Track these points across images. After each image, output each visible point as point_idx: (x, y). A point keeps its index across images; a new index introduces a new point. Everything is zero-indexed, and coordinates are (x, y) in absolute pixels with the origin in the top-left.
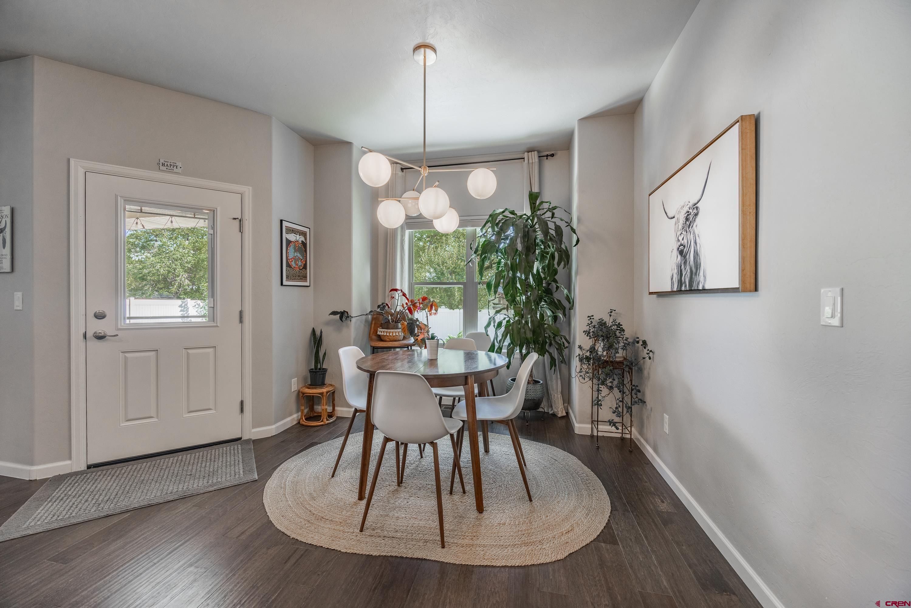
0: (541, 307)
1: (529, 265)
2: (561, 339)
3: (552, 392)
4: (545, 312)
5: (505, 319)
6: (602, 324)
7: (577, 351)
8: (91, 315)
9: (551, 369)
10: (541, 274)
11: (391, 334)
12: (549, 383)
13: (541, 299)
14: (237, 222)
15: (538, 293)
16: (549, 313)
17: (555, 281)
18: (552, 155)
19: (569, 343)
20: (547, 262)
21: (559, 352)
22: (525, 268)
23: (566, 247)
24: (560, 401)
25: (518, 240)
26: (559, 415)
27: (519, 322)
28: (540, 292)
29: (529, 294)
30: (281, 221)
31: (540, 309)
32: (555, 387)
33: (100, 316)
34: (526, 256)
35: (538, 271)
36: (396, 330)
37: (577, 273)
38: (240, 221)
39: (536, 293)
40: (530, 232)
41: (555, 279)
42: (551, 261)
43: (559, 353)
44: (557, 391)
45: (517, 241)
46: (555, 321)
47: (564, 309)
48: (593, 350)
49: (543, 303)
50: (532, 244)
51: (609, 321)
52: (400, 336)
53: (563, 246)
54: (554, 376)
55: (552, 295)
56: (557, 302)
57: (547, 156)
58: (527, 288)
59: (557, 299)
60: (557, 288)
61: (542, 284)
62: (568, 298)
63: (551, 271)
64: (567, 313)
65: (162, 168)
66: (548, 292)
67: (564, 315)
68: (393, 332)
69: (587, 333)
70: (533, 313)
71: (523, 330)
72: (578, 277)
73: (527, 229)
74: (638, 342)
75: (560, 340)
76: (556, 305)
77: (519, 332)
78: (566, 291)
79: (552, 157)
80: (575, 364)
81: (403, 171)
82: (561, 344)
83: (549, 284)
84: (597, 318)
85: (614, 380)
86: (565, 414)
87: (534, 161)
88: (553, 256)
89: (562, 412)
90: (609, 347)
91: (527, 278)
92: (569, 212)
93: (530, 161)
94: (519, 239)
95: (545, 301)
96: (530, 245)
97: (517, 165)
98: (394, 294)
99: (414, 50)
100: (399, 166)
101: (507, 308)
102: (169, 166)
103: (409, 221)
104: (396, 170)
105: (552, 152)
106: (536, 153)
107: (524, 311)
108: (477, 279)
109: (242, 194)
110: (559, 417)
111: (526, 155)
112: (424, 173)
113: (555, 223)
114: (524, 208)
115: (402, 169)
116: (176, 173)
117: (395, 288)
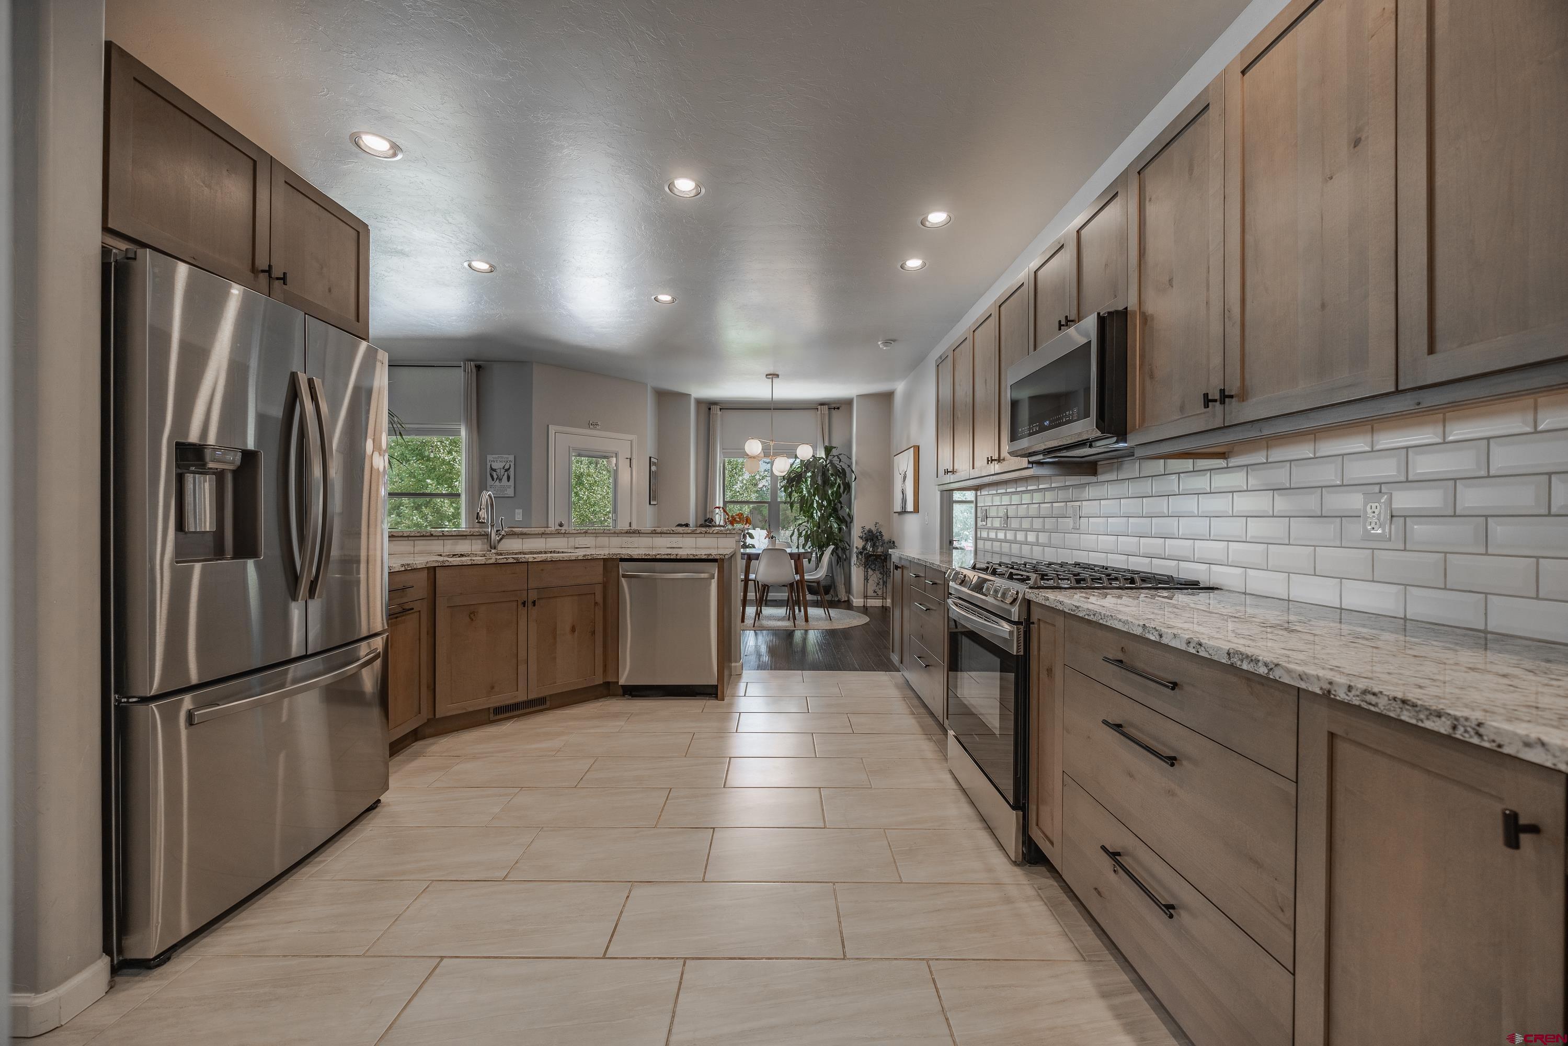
0: (830, 521)
1: (824, 493)
2: (845, 544)
3: (837, 584)
4: (833, 524)
5: (805, 530)
6: (870, 531)
7: (855, 550)
10: (831, 497)
12: (835, 577)
13: (830, 515)
14: (629, 459)
16: (835, 525)
17: (840, 503)
18: (838, 408)
19: (849, 546)
20: (835, 489)
21: (843, 551)
22: (822, 494)
23: (848, 481)
24: (843, 590)
27: (817, 531)
28: (830, 510)
29: (822, 512)
30: (650, 458)
32: (840, 580)
33: (561, 525)
34: (822, 487)
35: (829, 495)
37: (855, 498)
38: (631, 460)
39: (828, 511)
40: (825, 471)
41: (840, 501)
42: (838, 490)
43: (843, 553)
44: (841, 583)
45: (817, 478)
46: (840, 532)
47: (846, 522)
48: (864, 548)
49: (832, 518)
50: (826, 479)
51: (873, 529)
53: (846, 480)
54: (839, 570)
55: (837, 512)
56: (841, 517)
57: (834, 408)
58: (821, 508)
59: (841, 515)
60: (842, 507)
61: (832, 504)
62: (849, 515)
63: (838, 495)
64: (848, 525)
65: (591, 427)
66: (835, 510)
67: (847, 527)
69: (861, 538)
70: (826, 523)
71: (820, 537)
72: (856, 501)
73: (823, 470)
74: (890, 542)
76: (841, 520)
77: (817, 537)
78: (847, 510)
80: (854, 559)
81: (721, 411)
82: (844, 548)
83: (835, 504)
84: (867, 528)
85: (876, 565)
86: (846, 599)
87: (825, 413)
88: (839, 486)
89: (845, 598)
90: (874, 546)
91: (822, 502)
92: (850, 458)
93: (823, 412)
94: (819, 476)
95: (833, 517)
96: (826, 481)
97: (812, 412)
98: (717, 510)
99: (767, 375)
100: (719, 407)
101: (808, 521)
102: (593, 425)
103: (724, 451)
104: (716, 409)
105: (838, 405)
106: (827, 406)
107: (821, 524)
108: (779, 500)
109: (631, 441)
110: (843, 601)
111: (819, 407)
112: (772, 444)
113: (841, 466)
114: (821, 454)
115: (720, 409)
116: (598, 430)
117: (717, 506)
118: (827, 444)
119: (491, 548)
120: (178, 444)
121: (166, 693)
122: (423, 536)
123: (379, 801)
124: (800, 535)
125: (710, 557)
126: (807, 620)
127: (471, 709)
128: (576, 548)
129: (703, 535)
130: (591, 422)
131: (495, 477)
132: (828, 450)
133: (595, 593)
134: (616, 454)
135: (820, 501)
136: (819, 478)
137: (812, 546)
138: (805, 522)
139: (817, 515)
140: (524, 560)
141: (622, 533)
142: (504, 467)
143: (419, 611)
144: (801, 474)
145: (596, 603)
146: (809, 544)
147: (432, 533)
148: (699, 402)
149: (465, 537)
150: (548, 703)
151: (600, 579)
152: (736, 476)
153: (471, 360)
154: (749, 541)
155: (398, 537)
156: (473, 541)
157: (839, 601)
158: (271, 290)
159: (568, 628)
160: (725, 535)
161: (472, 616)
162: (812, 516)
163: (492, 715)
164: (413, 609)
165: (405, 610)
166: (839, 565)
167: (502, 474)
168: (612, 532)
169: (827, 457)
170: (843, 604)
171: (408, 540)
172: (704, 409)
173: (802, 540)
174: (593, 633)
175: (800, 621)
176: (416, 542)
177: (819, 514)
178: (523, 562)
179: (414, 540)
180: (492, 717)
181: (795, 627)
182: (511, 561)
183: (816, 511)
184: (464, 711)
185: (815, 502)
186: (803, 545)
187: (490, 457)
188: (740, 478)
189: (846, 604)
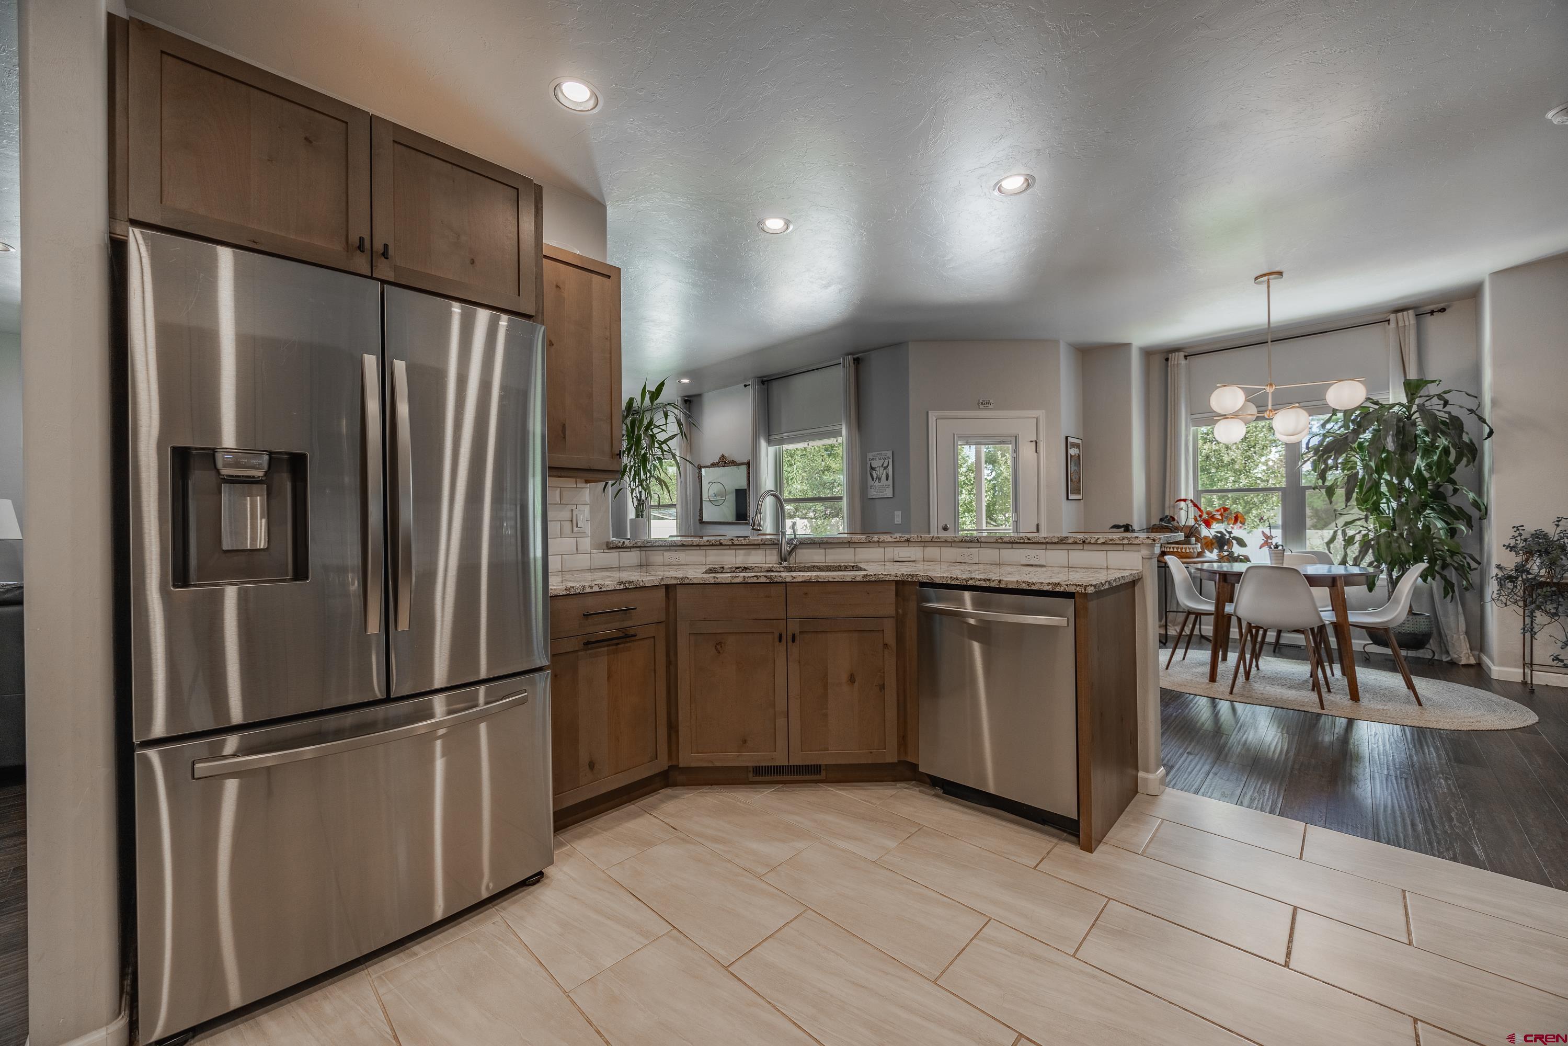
0: (1425, 517)
1: (1405, 465)
2: (1465, 558)
3: (1447, 632)
4: (1431, 522)
5: (1360, 532)
7: (1495, 571)
8: (940, 527)
9: (1445, 597)
10: (1424, 472)
11: (1183, 550)
12: (1442, 619)
13: (1424, 506)
14: (1034, 443)
15: (1421, 498)
16: (1440, 524)
17: (1453, 482)
18: (1443, 310)
19: (1478, 563)
20: (1435, 458)
21: (1460, 573)
22: (1399, 469)
23: (1471, 440)
24: (1463, 644)
25: (1388, 439)
26: (1463, 662)
27: (1389, 535)
28: (1423, 497)
29: (1403, 500)
30: (1067, 438)
31: (1422, 519)
32: (1453, 625)
33: (945, 529)
34: (1400, 455)
35: (1419, 470)
36: (1190, 546)
37: (1493, 472)
38: (1036, 443)
39: (1418, 498)
40: (1407, 427)
41: (1450, 478)
42: (1444, 458)
43: (1460, 575)
44: (1458, 631)
45: (1386, 439)
46: (1450, 537)
47: (1470, 519)
48: (1522, 569)
49: (1428, 511)
50: (1410, 441)
51: (1550, 530)
52: (1194, 552)
53: (1465, 438)
54: (1451, 610)
55: (1445, 500)
56: (1454, 509)
57: (1432, 313)
58: (1399, 492)
59: (1455, 506)
60: (1455, 491)
61: (1427, 486)
62: (1476, 504)
63: (1445, 469)
64: (1475, 525)
65: (981, 407)
66: (1438, 496)
67: (1470, 527)
68: (1186, 549)
69: (1513, 548)
70: (1411, 522)
71: (1395, 545)
72: (1494, 477)
73: (1402, 424)
75: (1462, 561)
76: (1452, 514)
77: (1389, 545)
78: (1472, 496)
79: (1443, 312)
80: (1492, 588)
81: (1186, 359)
82: (1464, 565)
83: (1438, 486)
84: (1530, 529)
85: (1560, 604)
86: (1472, 662)
87: (1407, 323)
88: (1446, 450)
89: (1467, 660)
90: (1550, 564)
91: (1401, 482)
92: (1476, 398)
93: (1401, 324)
94: (1390, 437)
95: (1432, 509)
96: (1407, 443)
97: (1376, 330)
98: (1183, 504)
99: (1256, 278)
100: (1182, 354)
101: (1366, 519)
102: (985, 404)
103: (1194, 416)
104: (1178, 359)
105: (1442, 305)
106: (1411, 312)
107: (1397, 521)
108: (1304, 482)
109: (1037, 419)
110: (1462, 665)
111: (1392, 317)
112: (1270, 390)
113: (1449, 413)
114: (1396, 396)
115: (1186, 357)
116: (991, 409)
117: (1183, 497)
118: (1413, 375)
119: (782, 559)
120: (174, 449)
121: (181, 735)
122: (712, 545)
123: (541, 874)
124: (1349, 541)
125: (1058, 589)
126: (1355, 696)
127: (718, 764)
128: (896, 561)
129: (1081, 547)
130: (981, 401)
131: (875, 476)
132: (1413, 388)
133: (883, 630)
134: (1016, 437)
135: (1395, 481)
136: (1389, 439)
137: (1376, 560)
138: (1359, 519)
139: (1389, 506)
140: (779, 580)
141: (955, 541)
142: (883, 465)
143: (654, 637)
144: (1347, 437)
145: (886, 646)
146: (1369, 557)
147: (721, 541)
148: (1148, 353)
149: (758, 547)
150: (823, 773)
151: (891, 611)
152: (1256, 457)
153: (848, 354)
154: (1237, 550)
155: (688, 546)
156: (768, 551)
157: (1453, 664)
158: (374, 268)
159: (844, 677)
160: (1121, 548)
161: (719, 647)
162: (1376, 509)
163: (751, 775)
164: (635, 635)
165: (627, 636)
166: (1449, 597)
167: (881, 473)
168: (943, 540)
169: (1411, 401)
170: (1463, 670)
171: (700, 549)
172: (1157, 362)
173: (1354, 550)
174: (882, 687)
175: (1339, 699)
176: (708, 551)
177: (1394, 504)
178: (779, 582)
179: (706, 550)
180: (751, 777)
181: (1323, 708)
182: (763, 580)
183: (1388, 500)
184: (710, 765)
185: (1383, 485)
186: (1355, 559)
187: (870, 455)
188: (1263, 459)
189: (1472, 671)
